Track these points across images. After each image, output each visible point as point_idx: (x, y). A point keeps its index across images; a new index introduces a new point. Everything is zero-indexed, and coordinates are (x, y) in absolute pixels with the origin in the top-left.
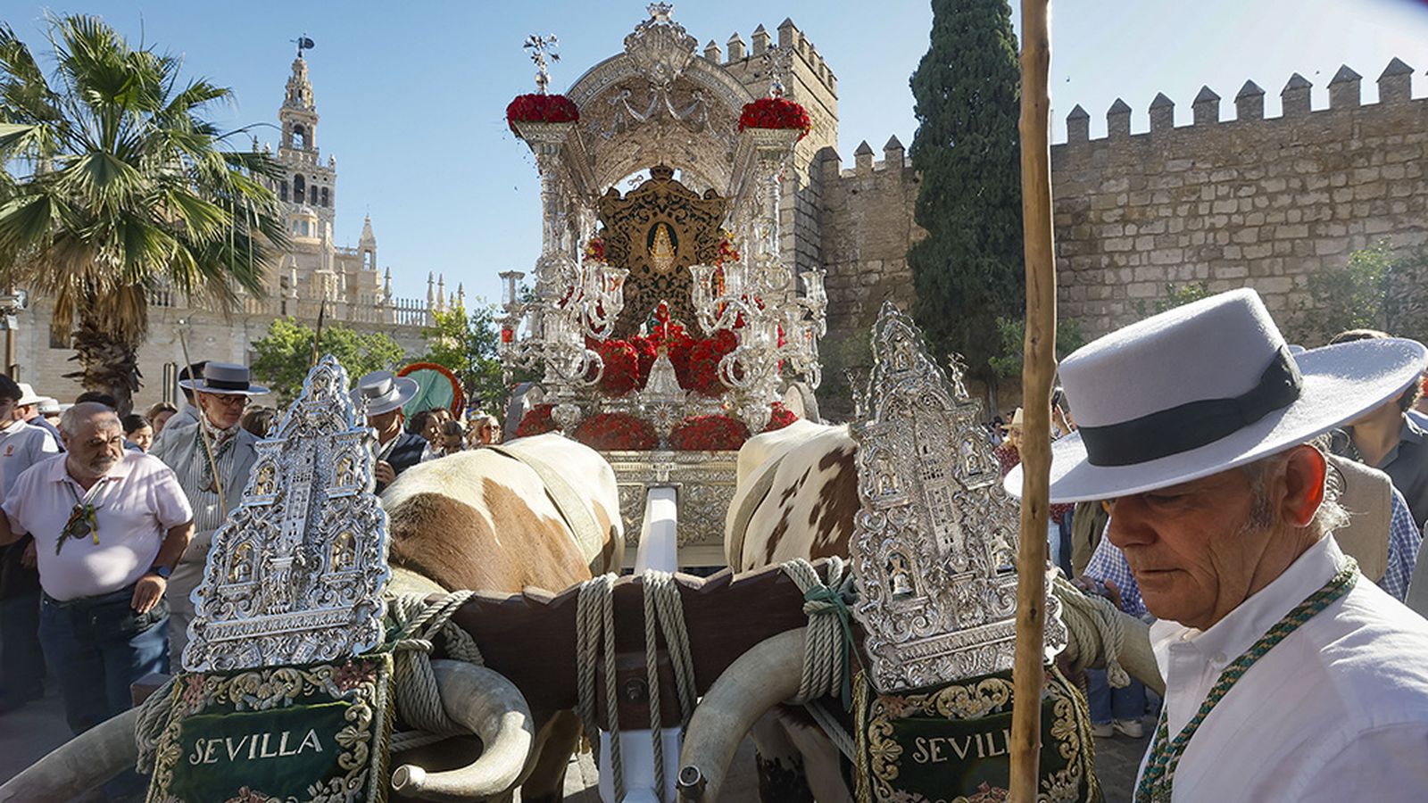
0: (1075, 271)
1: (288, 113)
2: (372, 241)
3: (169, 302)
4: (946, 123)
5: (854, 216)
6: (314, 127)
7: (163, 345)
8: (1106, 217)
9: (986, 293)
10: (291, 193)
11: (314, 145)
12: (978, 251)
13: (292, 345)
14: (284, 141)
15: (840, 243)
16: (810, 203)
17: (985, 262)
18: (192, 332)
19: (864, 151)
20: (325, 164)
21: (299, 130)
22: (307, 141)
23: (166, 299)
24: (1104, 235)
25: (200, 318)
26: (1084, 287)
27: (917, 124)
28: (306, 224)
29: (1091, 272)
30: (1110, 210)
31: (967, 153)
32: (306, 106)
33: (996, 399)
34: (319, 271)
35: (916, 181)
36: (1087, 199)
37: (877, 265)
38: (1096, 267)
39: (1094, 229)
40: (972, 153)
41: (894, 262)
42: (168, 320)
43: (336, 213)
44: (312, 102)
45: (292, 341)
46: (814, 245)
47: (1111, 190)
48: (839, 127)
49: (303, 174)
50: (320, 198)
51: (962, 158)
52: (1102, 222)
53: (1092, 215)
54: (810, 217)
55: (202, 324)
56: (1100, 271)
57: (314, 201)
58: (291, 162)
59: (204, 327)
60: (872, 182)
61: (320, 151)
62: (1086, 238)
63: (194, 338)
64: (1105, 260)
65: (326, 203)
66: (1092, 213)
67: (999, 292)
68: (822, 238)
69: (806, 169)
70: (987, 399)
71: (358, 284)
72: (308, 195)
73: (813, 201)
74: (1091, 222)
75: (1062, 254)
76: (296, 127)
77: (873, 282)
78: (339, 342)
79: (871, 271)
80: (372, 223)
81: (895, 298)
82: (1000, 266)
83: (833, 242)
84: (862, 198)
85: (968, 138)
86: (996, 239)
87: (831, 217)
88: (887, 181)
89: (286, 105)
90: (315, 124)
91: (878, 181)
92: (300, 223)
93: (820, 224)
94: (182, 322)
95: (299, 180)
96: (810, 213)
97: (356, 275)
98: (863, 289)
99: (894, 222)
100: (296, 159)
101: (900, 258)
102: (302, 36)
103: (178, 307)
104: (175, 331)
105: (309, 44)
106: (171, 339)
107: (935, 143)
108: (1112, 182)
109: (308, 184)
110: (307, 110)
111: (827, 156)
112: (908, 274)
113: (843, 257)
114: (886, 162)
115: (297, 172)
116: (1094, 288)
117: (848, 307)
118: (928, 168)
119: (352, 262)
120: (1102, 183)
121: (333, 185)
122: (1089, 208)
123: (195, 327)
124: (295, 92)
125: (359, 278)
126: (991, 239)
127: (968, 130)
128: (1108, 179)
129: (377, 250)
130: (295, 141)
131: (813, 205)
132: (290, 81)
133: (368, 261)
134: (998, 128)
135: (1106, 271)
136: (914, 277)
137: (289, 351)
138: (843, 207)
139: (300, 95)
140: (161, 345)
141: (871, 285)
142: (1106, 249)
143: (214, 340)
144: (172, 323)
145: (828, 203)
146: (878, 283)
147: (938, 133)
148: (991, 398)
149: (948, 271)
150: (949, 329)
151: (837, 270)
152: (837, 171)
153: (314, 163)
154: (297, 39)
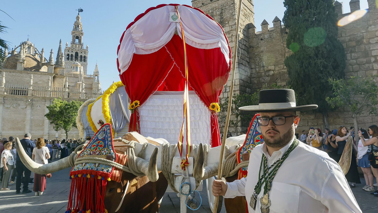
0: (359, 65)
1: (74, 33)
2: (98, 72)
3: (26, 94)
4: (297, 6)
5: (262, 49)
6: (82, 36)
7: (23, 109)
8: (371, 41)
9: (320, 75)
10: (74, 58)
11: (82, 42)
12: (315, 57)
13: (59, 107)
14: (72, 42)
15: (257, 60)
16: (244, 44)
17: (319, 61)
18: (32, 104)
19: (265, 24)
20: (85, 48)
21: (77, 38)
22: (80, 41)
23: (25, 93)
24: (371, 49)
25: (36, 99)
26: (364, 72)
27: (285, 9)
28: (77, 68)
29: (367, 65)
30: (373, 38)
31: (307, 17)
32: (80, 30)
33: (328, 121)
34: (78, 83)
35: (287, 33)
36: (362, 34)
37: (272, 67)
38: (369, 62)
39: (366, 47)
40: (309, 17)
41: (279, 66)
42: (25, 100)
43: (88, 64)
44: (82, 29)
45: (59, 106)
46: (246, 61)
47: (372, 30)
48: (255, 16)
49: (78, 51)
50: (83, 59)
51: (306, 20)
52: (370, 43)
53: (365, 41)
54: (244, 50)
55: (36, 101)
56: (371, 64)
57: (81, 60)
58: (74, 48)
59: (37, 102)
60: (268, 35)
61: (84, 44)
62: (363, 51)
63: (33, 106)
64: (373, 59)
65: (85, 61)
66: (365, 40)
67: (326, 74)
68: (250, 58)
69: (242, 31)
70: (324, 121)
71: (93, 87)
72: (79, 58)
73: (245, 44)
74: (365, 44)
75: (353, 58)
76: (76, 37)
77: (271, 74)
78: (75, 106)
79: (270, 70)
80: (98, 66)
81: (281, 80)
82: (326, 63)
83: (254, 60)
84: (265, 41)
85: (307, 11)
86: (323, 52)
87: (253, 50)
88: (275, 34)
89: (74, 30)
90: (83, 35)
91: (271, 34)
92: (75, 67)
93: (248, 53)
94: (29, 100)
95: (77, 54)
96: (244, 48)
97: (92, 84)
98: (267, 78)
99: (278, 50)
100: (76, 47)
101: (282, 64)
102: (79, 8)
103: (28, 96)
104: (27, 104)
105: (81, 10)
106: (26, 107)
107: (293, 15)
108: (373, 26)
109: (79, 55)
110: (80, 31)
111: (250, 27)
112: (286, 71)
113: (259, 65)
114: (274, 27)
115: (76, 51)
116: (369, 71)
117: (261, 85)
118: (291, 26)
119: (91, 80)
120: (368, 27)
121: (87, 55)
122: (363, 38)
123: (34, 102)
124: (77, 26)
125: (93, 85)
126: (320, 52)
127: (307, 9)
128: (371, 25)
129: (99, 75)
130: (76, 41)
131: (245, 45)
132: (75, 22)
133: (96, 79)
134: (320, 7)
135: (374, 64)
136: (288, 71)
137: (58, 109)
138: (257, 45)
139: (78, 27)
140: (22, 108)
141: (270, 76)
142: (373, 55)
143: (40, 106)
144: (26, 101)
145: (251, 44)
146: (273, 75)
147: (294, 11)
148: (325, 120)
149: (302, 66)
150: (305, 92)
151: (256, 70)
152: (255, 32)
153: (81, 48)
154: (78, 9)
